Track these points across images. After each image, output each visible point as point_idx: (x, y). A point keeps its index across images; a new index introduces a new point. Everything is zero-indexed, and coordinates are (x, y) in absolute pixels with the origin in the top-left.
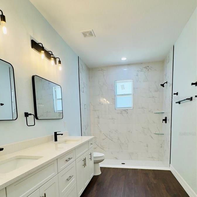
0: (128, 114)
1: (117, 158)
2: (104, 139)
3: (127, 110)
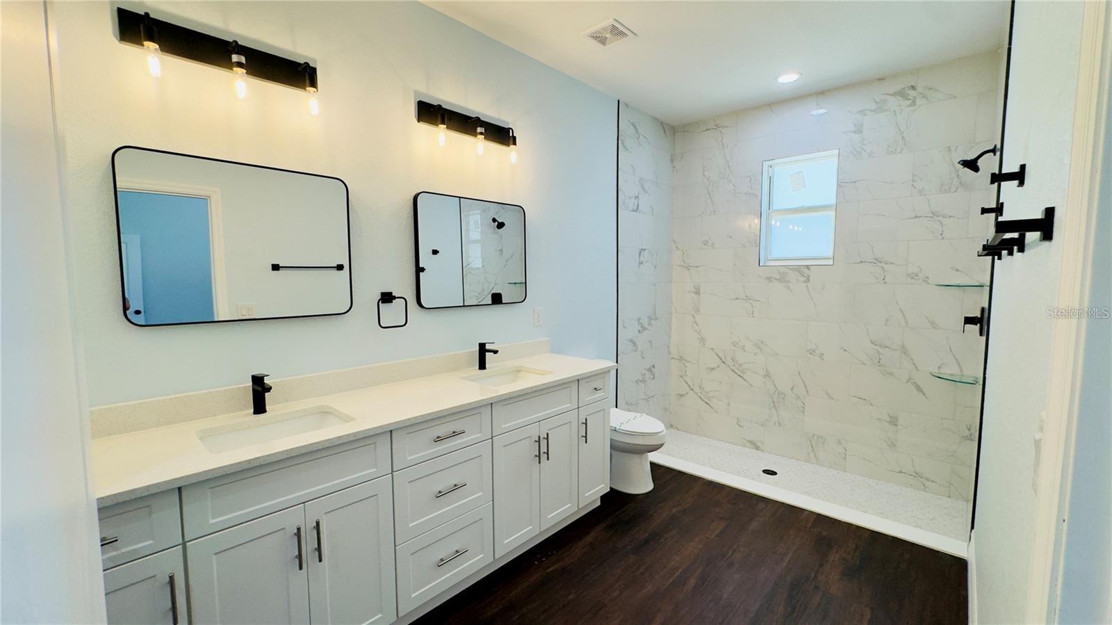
0: (809, 284)
1: (759, 444)
2: (713, 369)
3: (808, 267)
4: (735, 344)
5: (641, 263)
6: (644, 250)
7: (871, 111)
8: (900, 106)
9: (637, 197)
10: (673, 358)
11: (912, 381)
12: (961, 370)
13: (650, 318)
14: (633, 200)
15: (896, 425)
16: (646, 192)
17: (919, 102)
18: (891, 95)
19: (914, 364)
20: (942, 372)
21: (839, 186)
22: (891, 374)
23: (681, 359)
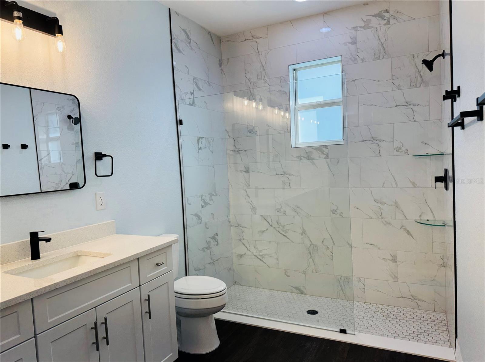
4: (278, 210)
5: (200, 149)
6: (202, 138)
7: (361, 27)
8: (379, 24)
9: (192, 93)
10: (232, 226)
11: (403, 228)
12: (434, 217)
13: (211, 195)
14: (189, 96)
15: (396, 262)
16: (200, 89)
17: (392, 21)
18: (373, 16)
19: (404, 215)
20: (422, 219)
21: (343, 84)
22: (390, 224)
23: (239, 226)
